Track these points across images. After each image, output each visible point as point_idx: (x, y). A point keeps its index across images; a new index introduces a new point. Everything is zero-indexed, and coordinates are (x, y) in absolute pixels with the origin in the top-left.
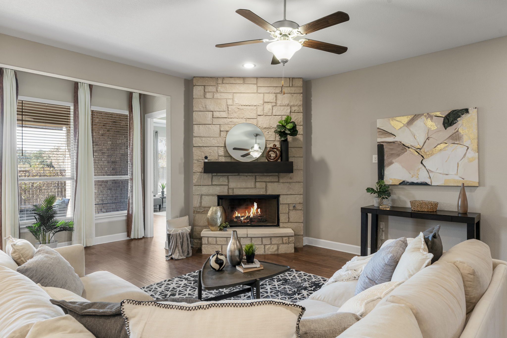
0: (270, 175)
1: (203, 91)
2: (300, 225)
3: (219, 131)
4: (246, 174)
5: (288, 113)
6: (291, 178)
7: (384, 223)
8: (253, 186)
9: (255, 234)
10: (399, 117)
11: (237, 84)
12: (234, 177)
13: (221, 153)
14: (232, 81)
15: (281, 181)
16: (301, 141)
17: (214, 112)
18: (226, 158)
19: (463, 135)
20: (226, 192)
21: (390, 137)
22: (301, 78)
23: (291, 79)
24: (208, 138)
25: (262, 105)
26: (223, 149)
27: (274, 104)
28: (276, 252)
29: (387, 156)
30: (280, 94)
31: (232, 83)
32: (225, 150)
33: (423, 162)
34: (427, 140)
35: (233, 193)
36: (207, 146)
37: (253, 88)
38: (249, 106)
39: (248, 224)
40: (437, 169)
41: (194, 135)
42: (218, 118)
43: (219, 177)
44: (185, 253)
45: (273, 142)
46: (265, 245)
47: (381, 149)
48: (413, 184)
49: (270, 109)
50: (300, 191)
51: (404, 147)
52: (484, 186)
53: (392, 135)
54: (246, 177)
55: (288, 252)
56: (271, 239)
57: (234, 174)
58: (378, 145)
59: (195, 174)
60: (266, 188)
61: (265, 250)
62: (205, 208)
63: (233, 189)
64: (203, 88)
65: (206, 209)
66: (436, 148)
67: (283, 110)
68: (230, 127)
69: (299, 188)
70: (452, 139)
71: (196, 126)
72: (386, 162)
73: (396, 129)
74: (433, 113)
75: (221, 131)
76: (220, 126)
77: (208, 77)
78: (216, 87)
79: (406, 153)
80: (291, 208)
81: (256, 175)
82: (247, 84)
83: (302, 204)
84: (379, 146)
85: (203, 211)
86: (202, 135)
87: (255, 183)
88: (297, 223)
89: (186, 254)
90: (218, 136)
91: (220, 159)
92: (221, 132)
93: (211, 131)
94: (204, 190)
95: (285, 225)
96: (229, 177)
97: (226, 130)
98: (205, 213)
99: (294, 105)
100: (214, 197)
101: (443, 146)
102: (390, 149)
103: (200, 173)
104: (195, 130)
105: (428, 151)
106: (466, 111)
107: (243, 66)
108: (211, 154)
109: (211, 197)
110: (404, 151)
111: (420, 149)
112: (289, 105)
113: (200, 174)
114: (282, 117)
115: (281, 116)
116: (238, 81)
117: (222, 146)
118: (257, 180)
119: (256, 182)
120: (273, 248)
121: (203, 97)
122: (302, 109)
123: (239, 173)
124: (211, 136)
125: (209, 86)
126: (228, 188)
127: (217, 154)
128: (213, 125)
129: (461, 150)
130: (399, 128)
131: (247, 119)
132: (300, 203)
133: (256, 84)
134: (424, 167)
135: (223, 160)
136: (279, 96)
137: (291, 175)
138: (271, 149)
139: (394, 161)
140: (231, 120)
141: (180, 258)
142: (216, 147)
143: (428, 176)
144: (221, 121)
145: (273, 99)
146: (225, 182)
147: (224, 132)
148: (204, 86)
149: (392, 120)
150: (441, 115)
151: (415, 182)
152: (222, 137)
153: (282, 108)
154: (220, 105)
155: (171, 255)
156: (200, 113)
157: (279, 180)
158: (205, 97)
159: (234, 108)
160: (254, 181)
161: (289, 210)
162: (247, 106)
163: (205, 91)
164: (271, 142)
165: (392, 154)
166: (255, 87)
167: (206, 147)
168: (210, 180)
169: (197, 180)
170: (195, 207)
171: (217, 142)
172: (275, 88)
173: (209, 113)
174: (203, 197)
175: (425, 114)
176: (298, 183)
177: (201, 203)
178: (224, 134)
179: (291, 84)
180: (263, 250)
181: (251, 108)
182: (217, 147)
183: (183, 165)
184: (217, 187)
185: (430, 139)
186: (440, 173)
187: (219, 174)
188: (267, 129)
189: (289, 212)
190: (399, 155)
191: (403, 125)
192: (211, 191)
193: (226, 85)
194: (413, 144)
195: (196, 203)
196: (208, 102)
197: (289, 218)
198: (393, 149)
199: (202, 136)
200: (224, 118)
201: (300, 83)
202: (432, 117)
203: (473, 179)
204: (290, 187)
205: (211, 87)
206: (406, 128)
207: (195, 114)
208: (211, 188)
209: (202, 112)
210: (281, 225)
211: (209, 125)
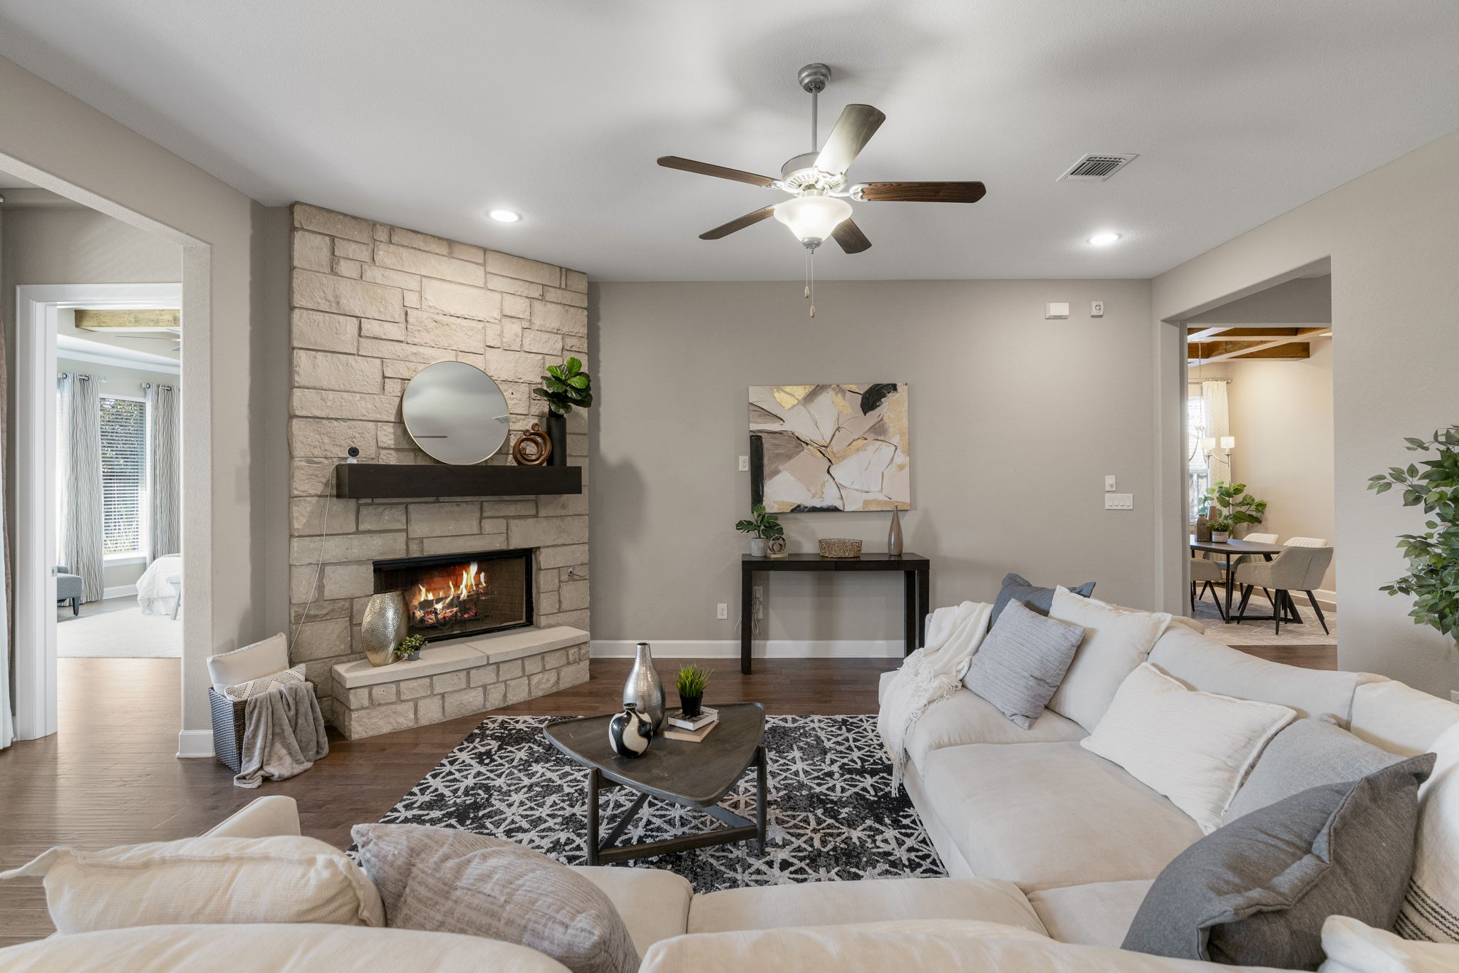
0: (518, 501)
1: (325, 253)
2: (584, 615)
3: (379, 378)
4: (458, 499)
5: (559, 351)
6: (564, 507)
7: (761, 588)
8: (475, 530)
9: (507, 653)
10: (790, 387)
11: (431, 253)
12: (424, 507)
13: (384, 439)
14: (418, 242)
15: (543, 513)
16: (583, 419)
17: (362, 319)
18: (402, 455)
19: (889, 427)
20: (400, 550)
21: (775, 422)
22: (584, 273)
23: (563, 270)
24: (345, 395)
25: (496, 321)
26: (392, 430)
27: (526, 324)
28: (554, 688)
29: (769, 459)
30: (539, 302)
31: (416, 246)
32: (399, 432)
33: (831, 472)
34: (837, 432)
35: (420, 552)
36: (340, 417)
37: (475, 274)
38: (465, 318)
39: (455, 632)
40: (853, 482)
41: (297, 382)
42: (377, 338)
43: (381, 509)
44: (309, 751)
45: (523, 417)
46: (529, 676)
47: (756, 443)
48: (814, 510)
49: (516, 335)
50: (583, 537)
51: (800, 442)
52: (916, 509)
53: (777, 420)
54: (458, 505)
55: (578, 682)
56: (543, 659)
57: (423, 499)
58: (751, 436)
59: (300, 501)
60: (507, 533)
61: (530, 689)
62: (335, 603)
63: (421, 540)
64: (328, 242)
65: (339, 605)
66: (851, 447)
67: (547, 342)
68: (413, 367)
69: (579, 529)
70: (873, 432)
71: (305, 355)
72: (767, 470)
73: (784, 407)
74: (845, 386)
75: (384, 377)
76: (383, 362)
77: (345, 215)
78: (370, 248)
79: (802, 453)
80: (565, 577)
81: (483, 502)
82: (458, 259)
83: (587, 566)
84: (753, 438)
85: (327, 614)
86: (325, 384)
87: (480, 522)
88: (576, 610)
89: (311, 753)
90: (376, 389)
91: (382, 456)
92: (386, 380)
93: (356, 374)
94: (333, 549)
95: (552, 620)
96: (411, 508)
97: (401, 377)
98: (336, 617)
99: (570, 334)
100: (363, 568)
101: (861, 442)
102: (774, 444)
103: (316, 498)
104: (301, 365)
105: (839, 452)
106: (894, 387)
107: (487, 214)
108: (353, 442)
109: (355, 567)
110: (798, 450)
111: (826, 447)
112: (559, 332)
113: (317, 502)
114: (544, 359)
115: (542, 356)
116: (434, 247)
117: (388, 419)
118: (484, 515)
119: (481, 518)
120: (548, 680)
121: (328, 270)
122: (586, 345)
123: (438, 496)
124: (355, 390)
125: (349, 240)
126: (408, 539)
127: (375, 444)
128: (360, 358)
129: (887, 451)
130: (790, 406)
131: (460, 353)
132: (582, 564)
133: (484, 265)
134: (832, 480)
135: (391, 459)
136: (538, 305)
137: (563, 498)
138: (528, 434)
139: (781, 468)
140: (415, 349)
141: (298, 769)
142: (371, 423)
143: (839, 496)
144: (387, 349)
145: (525, 311)
146: (398, 521)
147: (396, 380)
148: (333, 238)
149: (778, 391)
150: (857, 391)
151: (818, 506)
152: (390, 395)
153: (546, 336)
154: (381, 303)
155: (261, 768)
156: (319, 316)
157: (537, 512)
158: (333, 271)
159: (424, 318)
160: (478, 515)
161: (560, 582)
162: (458, 317)
163: (333, 254)
164: (518, 417)
165: (778, 455)
166: (480, 271)
167: (336, 419)
168: (352, 517)
169: (307, 522)
170: (302, 602)
171: (374, 408)
172: (527, 283)
173: (347, 321)
174: (328, 569)
175: (833, 386)
176: (578, 517)
177: (321, 588)
178: (395, 386)
179: (563, 283)
180: (527, 690)
181: (470, 327)
182: (373, 423)
183: (246, 473)
184: (374, 538)
185: (842, 430)
186: (857, 490)
187: (381, 499)
188: (510, 385)
189: (560, 587)
190: (790, 457)
191: (796, 402)
192: (356, 551)
193: (402, 250)
194: (814, 439)
195: (303, 589)
196: (345, 289)
197: (560, 601)
198: (778, 445)
199: (324, 387)
200: (393, 340)
201: (583, 286)
202: (845, 393)
203: (903, 497)
204: (563, 526)
205: (353, 246)
206: (802, 408)
207: (301, 317)
208: (356, 541)
209: (326, 314)
210: (543, 621)
211: (346, 356)
